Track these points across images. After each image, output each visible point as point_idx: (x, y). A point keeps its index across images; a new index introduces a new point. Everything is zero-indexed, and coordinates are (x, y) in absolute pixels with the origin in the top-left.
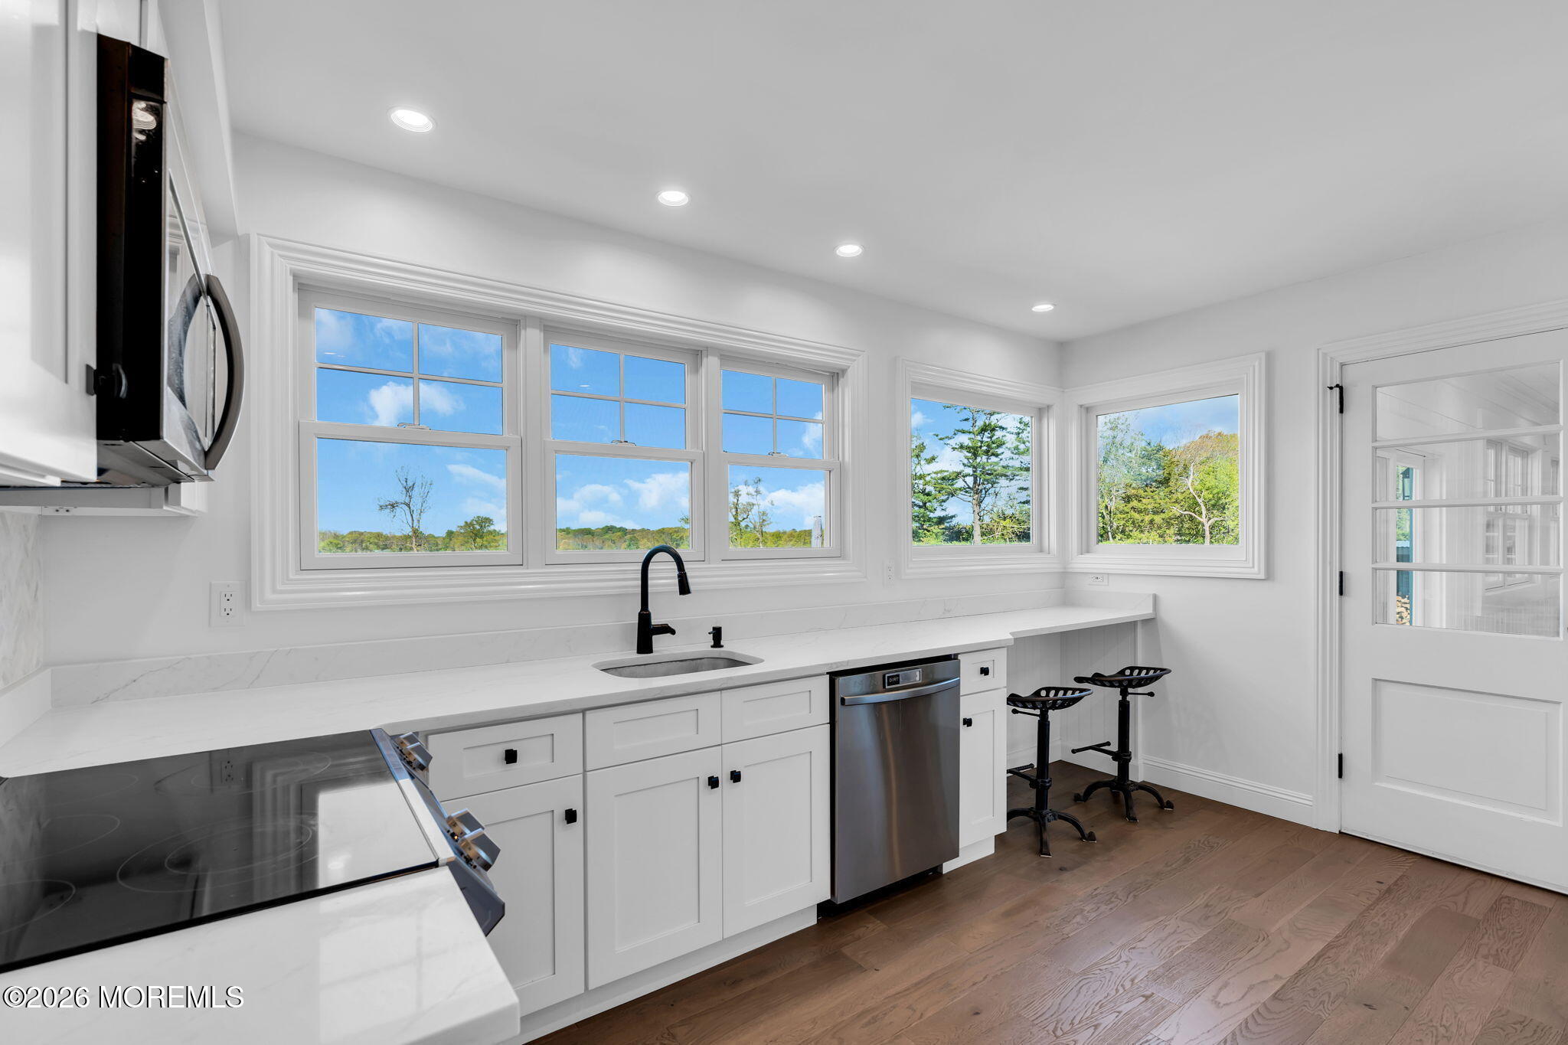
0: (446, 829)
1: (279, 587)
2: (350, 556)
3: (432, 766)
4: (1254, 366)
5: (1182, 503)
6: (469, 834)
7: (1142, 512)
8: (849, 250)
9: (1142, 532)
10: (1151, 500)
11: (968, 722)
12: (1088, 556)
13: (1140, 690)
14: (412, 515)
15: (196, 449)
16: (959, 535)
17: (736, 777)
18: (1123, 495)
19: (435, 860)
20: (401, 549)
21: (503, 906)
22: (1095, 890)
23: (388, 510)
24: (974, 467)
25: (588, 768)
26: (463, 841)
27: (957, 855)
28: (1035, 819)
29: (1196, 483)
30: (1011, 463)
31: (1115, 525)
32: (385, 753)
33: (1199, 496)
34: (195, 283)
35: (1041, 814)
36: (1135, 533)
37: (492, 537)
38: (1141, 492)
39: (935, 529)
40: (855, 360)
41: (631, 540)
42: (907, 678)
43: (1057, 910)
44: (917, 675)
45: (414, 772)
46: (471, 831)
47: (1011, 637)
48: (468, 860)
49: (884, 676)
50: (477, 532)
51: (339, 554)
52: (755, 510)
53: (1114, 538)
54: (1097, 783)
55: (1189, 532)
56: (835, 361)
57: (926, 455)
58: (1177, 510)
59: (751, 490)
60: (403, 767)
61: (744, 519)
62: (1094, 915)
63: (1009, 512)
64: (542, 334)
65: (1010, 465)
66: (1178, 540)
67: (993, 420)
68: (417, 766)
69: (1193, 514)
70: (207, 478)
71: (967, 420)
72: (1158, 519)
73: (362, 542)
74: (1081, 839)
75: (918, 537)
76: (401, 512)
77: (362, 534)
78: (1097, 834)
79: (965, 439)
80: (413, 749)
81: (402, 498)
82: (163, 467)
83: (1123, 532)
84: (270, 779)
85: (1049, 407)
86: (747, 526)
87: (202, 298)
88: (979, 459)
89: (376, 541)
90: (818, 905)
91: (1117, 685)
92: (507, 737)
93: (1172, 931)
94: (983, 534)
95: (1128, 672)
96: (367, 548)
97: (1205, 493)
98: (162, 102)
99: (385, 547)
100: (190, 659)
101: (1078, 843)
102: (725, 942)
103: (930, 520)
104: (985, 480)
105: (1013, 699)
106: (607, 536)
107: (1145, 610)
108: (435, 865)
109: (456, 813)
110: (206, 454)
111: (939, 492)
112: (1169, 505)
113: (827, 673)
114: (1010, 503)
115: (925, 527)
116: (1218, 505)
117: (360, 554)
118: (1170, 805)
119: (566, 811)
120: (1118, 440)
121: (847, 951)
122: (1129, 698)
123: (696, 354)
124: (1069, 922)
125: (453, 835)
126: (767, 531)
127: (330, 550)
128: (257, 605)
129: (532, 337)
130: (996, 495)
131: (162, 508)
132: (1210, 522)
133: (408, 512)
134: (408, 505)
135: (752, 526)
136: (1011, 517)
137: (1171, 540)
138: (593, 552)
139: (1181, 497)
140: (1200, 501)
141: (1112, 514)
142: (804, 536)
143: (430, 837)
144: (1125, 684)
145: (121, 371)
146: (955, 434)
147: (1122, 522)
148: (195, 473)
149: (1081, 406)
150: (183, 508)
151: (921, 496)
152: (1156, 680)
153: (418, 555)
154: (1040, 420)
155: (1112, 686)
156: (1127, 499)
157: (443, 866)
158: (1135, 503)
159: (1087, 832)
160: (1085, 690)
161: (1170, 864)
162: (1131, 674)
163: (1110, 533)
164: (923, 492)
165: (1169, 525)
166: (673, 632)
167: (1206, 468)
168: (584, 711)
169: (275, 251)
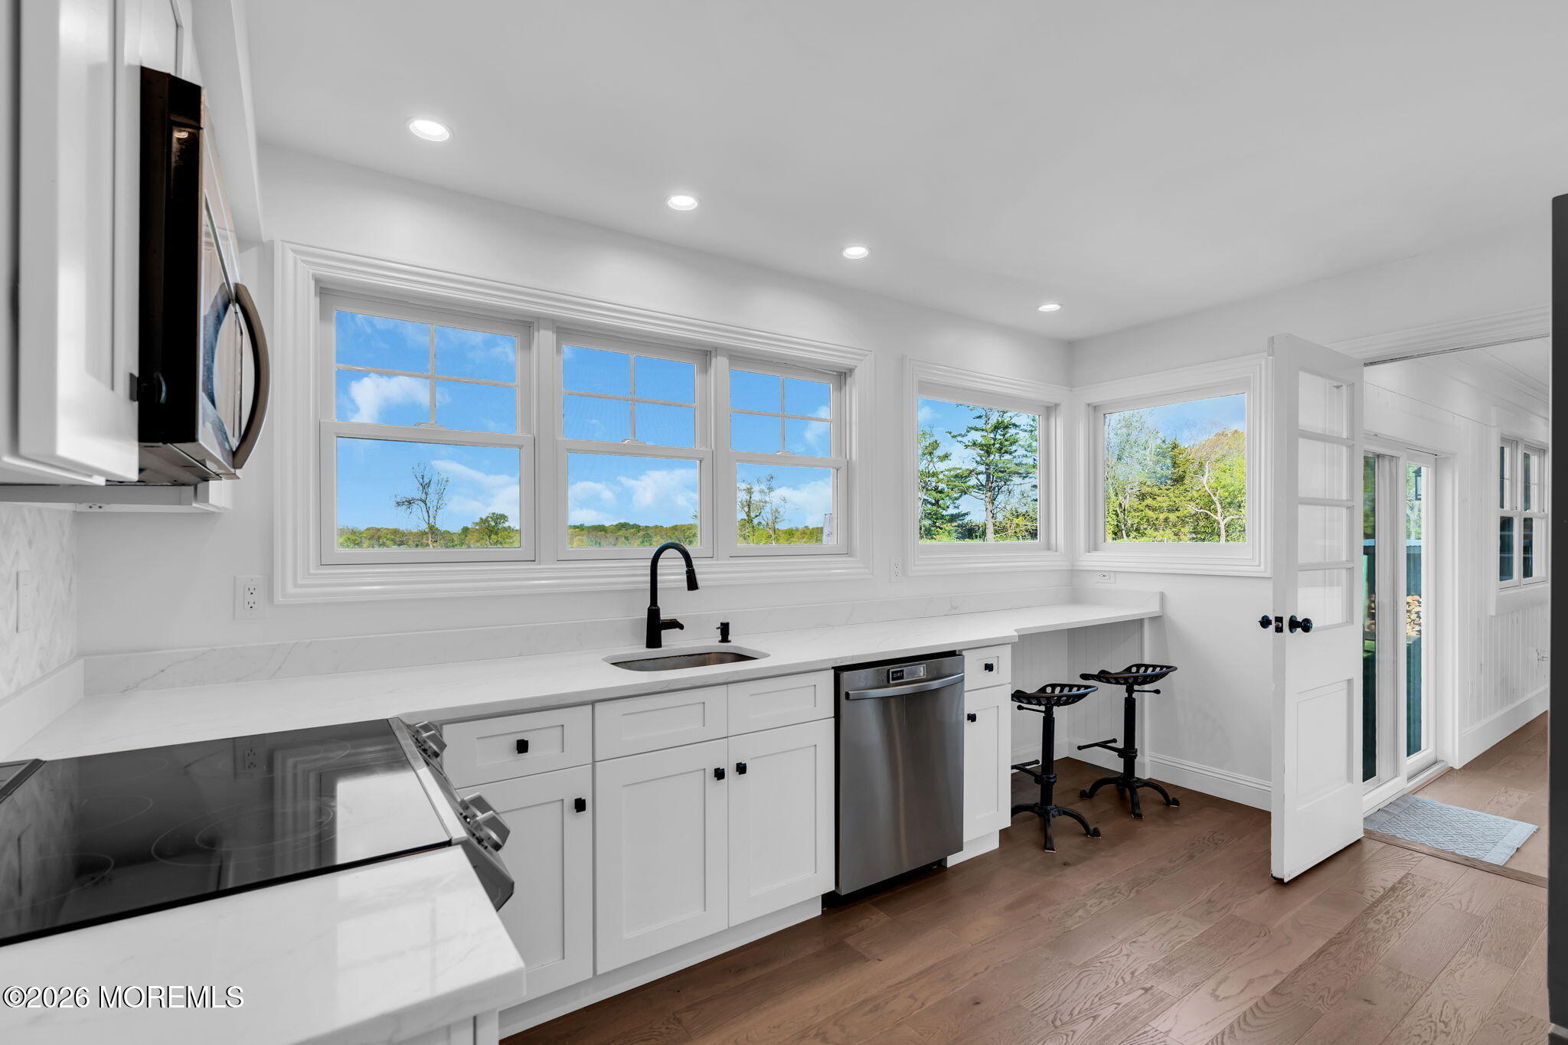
0: (459, 812)
1: (300, 582)
2: (367, 551)
3: (446, 754)
4: (1261, 365)
5: (1198, 501)
6: (480, 816)
7: (1156, 510)
8: (856, 252)
9: (1156, 530)
10: (1166, 498)
11: (972, 718)
12: (1094, 553)
13: (1147, 687)
14: (428, 512)
15: (226, 449)
16: (970, 532)
17: (741, 769)
18: (1138, 493)
19: (448, 839)
20: (417, 546)
21: (513, 884)
22: (1098, 884)
23: (405, 507)
24: (987, 465)
25: (597, 759)
26: (474, 822)
27: (961, 849)
28: (1040, 815)
29: (1212, 481)
30: (1025, 461)
31: (1129, 523)
32: (402, 742)
33: (1214, 494)
34: (224, 292)
35: (1046, 810)
36: (1149, 531)
37: (506, 533)
38: (1156, 490)
39: (948, 527)
40: (862, 360)
41: (644, 536)
42: (913, 674)
43: (1059, 904)
44: (921, 670)
45: (430, 760)
46: (483, 813)
47: (1016, 634)
48: (480, 841)
49: (888, 671)
50: (492, 529)
51: (357, 550)
52: (768, 508)
53: (1128, 536)
54: (1104, 778)
55: (1205, 529)
56: (843, 361)
57: (939, 452)
58: (1192, 508)
59: (764, 487)
60: (419, 755)
61: (757, 516)
62: (1096, 909)
63: (1022, 510)
64: (555, 336)
65: (1023, 462)
66: (1194, 539)
67: (1006, 419)
68: (431, 754)
69: (1208, 512)
70: (234, 476)
71: (980, 417)
72: (1172, 517)
73: (379, 538)
74: (1086, 835)
75: (931, 535)
76: (418, 509)
77: (379, 530)
78: (1102, 830)
79: (977, 436)
80: (428, 737)
81: (419, 495)
82: (195, 466)
83: (1137, 530)
84: (289, 766)
85: (1056, 405)
86: (760, 523)
87: (231, 305)
88: (992, 457)
89: (393, 537)
90: (823, 896)
91: (1122, 682)
92: (519, 727)
93: (1173, 926)
94: (996, 532)
95: (1134, 670)
96: (384, 545)
97: (1221, 491)
98: (199, 128)
99: (401, 543)
100: (214, 650)
101: (1083, 838)
102: (730, 930)
103: (943, 517)
104: (997, 478)
105: (1018, 696)
106: (620, 533)
107: (1152, 608)
108: (448, 844)
109: (469, 797)
110: (234, 454)
111: (952, 490)
112: (1184, 503)
113: (833, 668)
114: (1024, 501)
115: (937, 524)
116: (1233, 504)
117: (377, 550)
118: (1176, 802)
119: (576, 800)
120: (1132, 438)
121: (850, 941)
122: (1135, 695)
123: (705, 354)
124: (1071, 916)
125: (465, 818)
126: (780, 528)
127: (348, 546)
128: (279, 599)
129: (545, 338)
130: (1010, 492)
131: (191, 504)
132: (1226, 521)
133: (424, 509)
134: (425, 502)
135: (764, 523)
136: (1024, 515)
137: (1186, 538)
138: (607, 549)
139: (1196, 495)
140: (1215, 499)
141: (1126, 512)
142: (815, 534)
143: (443, 818)
144: (1130, 681)
145: (162, 379)
146: (968, 432)
147: (1137, 520)
148: (222, 471)
149: (1089, 405)
150: (211, 505)
151: (934, 493)
152: (1161, 677)
153: (433, 551)
154: (1048, 418)
155: (1117, 683)
156: (1142, 497)
157: (457, 844)
158: (1149, 501)
159: (1092, 828)
160: (1089, 687)
161: (1173, 860)
162: (1138, 671)
163: (1124, 531)
164: (936, 489)
165: (1184, 522)
166: (681, 627)
167: (1222, 465)
168: (593, 703)
169: (298, 257)
